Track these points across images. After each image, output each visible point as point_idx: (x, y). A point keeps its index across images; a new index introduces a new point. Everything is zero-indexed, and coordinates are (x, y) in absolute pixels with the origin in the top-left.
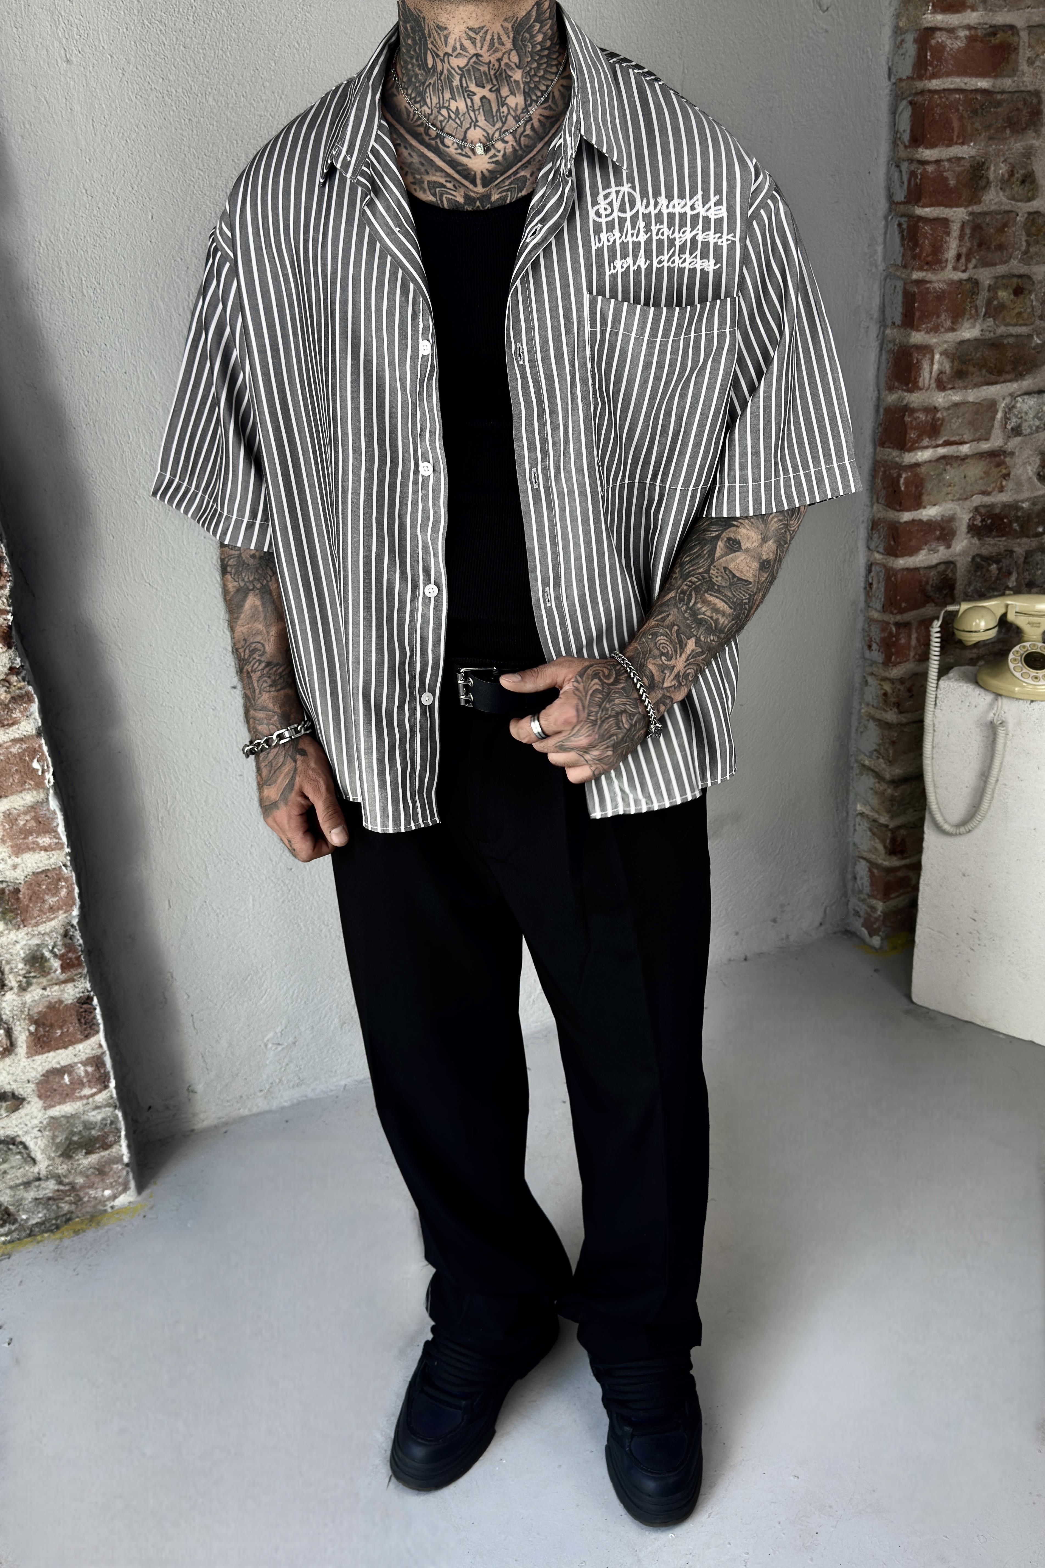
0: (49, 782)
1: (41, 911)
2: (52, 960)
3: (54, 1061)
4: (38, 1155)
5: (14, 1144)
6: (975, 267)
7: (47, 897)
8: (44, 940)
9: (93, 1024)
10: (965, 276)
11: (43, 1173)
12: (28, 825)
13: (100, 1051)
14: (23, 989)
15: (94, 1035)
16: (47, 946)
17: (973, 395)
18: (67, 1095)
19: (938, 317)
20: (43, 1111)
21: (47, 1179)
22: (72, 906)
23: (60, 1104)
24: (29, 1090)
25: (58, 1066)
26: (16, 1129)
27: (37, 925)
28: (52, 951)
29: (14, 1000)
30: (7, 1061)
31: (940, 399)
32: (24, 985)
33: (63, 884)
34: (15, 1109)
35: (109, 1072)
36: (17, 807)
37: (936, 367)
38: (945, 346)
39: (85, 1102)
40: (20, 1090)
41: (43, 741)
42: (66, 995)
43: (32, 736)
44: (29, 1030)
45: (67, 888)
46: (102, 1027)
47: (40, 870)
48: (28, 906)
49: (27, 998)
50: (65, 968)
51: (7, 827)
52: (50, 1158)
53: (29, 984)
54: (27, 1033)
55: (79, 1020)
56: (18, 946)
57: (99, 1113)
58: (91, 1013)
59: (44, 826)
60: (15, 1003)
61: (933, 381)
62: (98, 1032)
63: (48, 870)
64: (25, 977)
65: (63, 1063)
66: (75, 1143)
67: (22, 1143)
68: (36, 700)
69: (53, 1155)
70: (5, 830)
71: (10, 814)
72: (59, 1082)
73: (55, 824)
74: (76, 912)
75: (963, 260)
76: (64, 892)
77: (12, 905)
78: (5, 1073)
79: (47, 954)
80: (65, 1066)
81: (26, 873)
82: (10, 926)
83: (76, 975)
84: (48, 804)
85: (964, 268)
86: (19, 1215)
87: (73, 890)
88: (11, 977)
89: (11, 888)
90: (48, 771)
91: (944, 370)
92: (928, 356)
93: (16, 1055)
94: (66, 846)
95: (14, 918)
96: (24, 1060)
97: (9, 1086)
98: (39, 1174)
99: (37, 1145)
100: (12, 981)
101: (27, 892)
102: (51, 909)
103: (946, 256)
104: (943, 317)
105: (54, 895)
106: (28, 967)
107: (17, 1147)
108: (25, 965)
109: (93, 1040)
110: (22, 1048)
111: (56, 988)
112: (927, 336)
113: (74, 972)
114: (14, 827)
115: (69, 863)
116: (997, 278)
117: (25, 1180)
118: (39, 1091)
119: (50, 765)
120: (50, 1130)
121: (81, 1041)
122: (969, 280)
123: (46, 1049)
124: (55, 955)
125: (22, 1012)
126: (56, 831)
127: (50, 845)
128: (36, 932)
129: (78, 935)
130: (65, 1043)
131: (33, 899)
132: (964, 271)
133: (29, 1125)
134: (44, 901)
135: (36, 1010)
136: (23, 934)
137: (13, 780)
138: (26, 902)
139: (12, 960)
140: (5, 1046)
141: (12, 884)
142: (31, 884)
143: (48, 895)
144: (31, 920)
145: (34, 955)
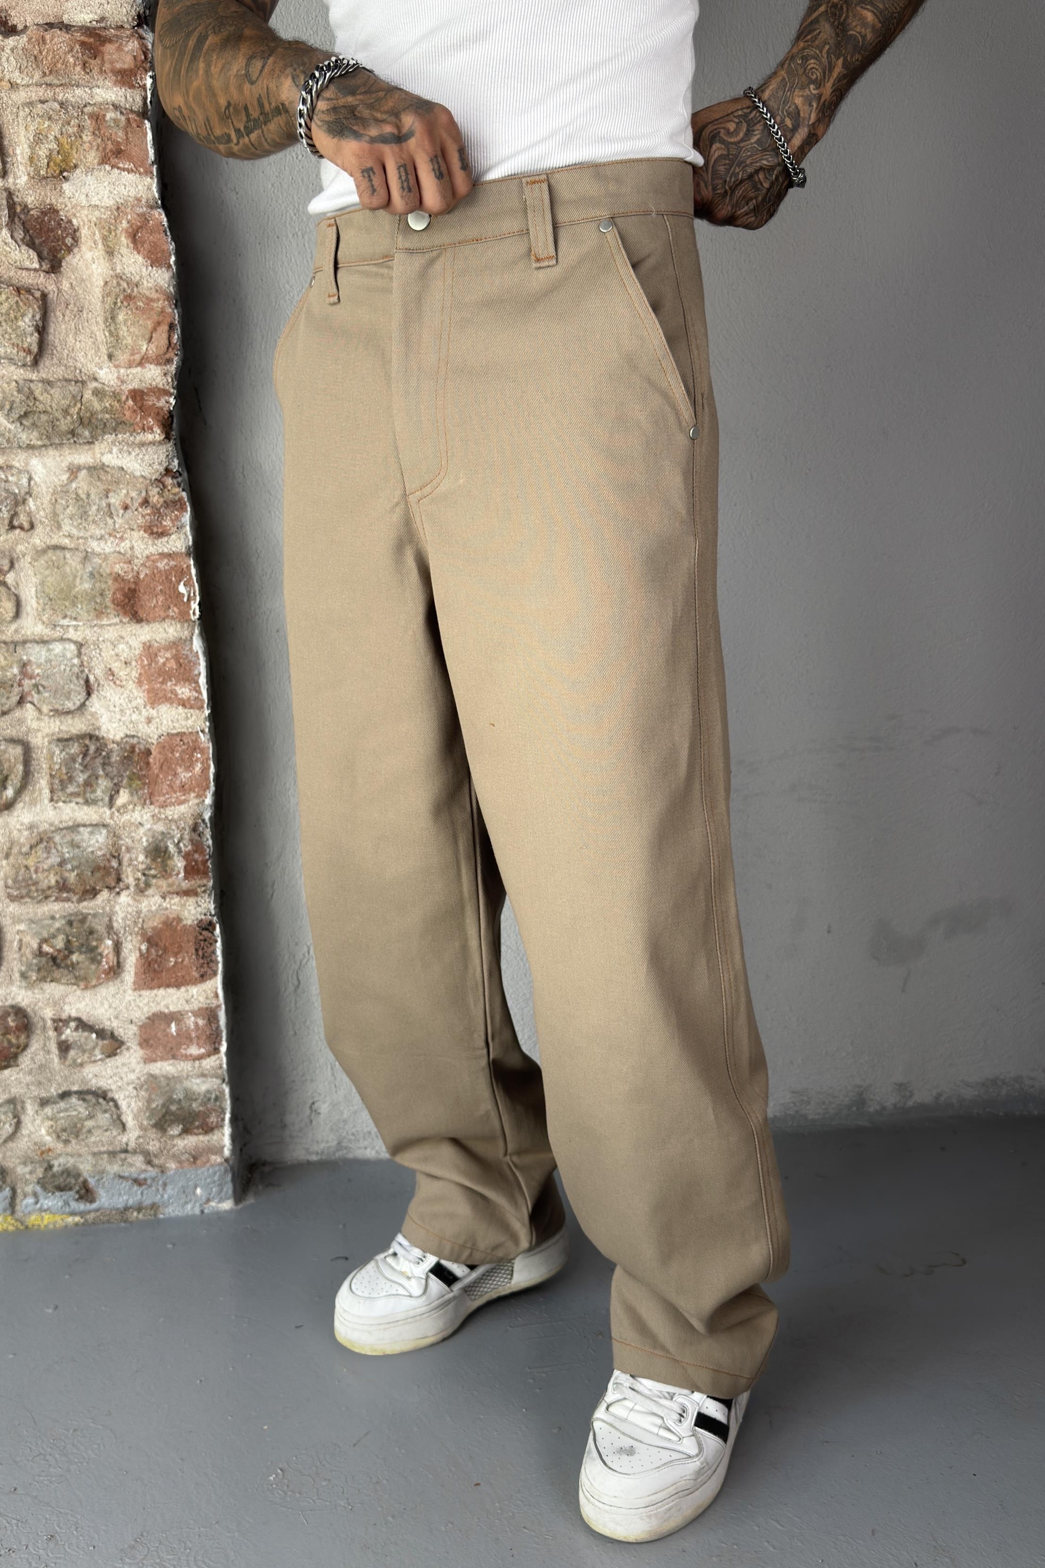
0: (194, 614)
1: (171, 786)
2: (176, 857)
3: (163, 1002)
4: (130, 1121)
5: (105, 1099)
8: (171, 829)
9: (211, 962)
11: (132, 1144)
12: (168, 665)
13: (215, 1002)
14: (140, 890)
15: (210, 977)
16: (173, 837)
18: (171, 1049)
20: (143, 1064)
21: (135, 1153)
22: (205, 791)
23: (163, 1059)
24: (131, 1033)
25: (167, 1010)
26: (110, 1081)
27: (165, 805)
28: (177, 846)
29: (129, 903)
30: (111, 987)
32: (142, 885)
33: (199, 756)
34: (112, 1053)
35: (221, 1032)
36: (158, 639)
39: (190, 1065)
40: (121, 1030)
41: (192, 563)
42: (186, 913)
43: (181, 553)
44: (140, 950)
45: (202, 763)
46: (221, 967)
47: (175, 731)
48: (158, 776)
49: (143, 904)
50: (189, 872)
51: (146, 663)
52: (141, 1127)
53: (148, 885)
54: (138, 954)
55: (197, 951)
56: (142, 831)
57: (204, 1082)
58: (210, 945)
59: (184, 671)
60: (130, 909)
62: (215, 974)
63: (184, 733)
64: (144, 874)
65: (172, 1008)
66: (173, 1113)
67: (114, 1101)
68: (190, 510)
69: (145, 1123)
70: (143, 667)
71: (150, 646)
72: (164, 1031)
73: (196, 672)
74: (209, 801)
76: (198, 768)
77: (141, 769)
79: (172, 848)
80: (174, 1013)
81: (160, 731)
82: (135, 798)
83: (200, 887)
84: (191, 644)
87: (209, 767)
88: (129, 870)
89: (142, 747)
90: (195, 600)
93: (122, 980)
94: (206, 706)
95: (140, 789)
96: (130, 991)
97: (108, 1022)
98: (127, 1144)
99: (129, 1106)
100: (129, 878)
101: (158, 756)
102: (182, 788)
105: (187, 769)
106: (148, 862)
107: (108, 1103)
108: (146, 857)
109: (209, 985)
110: (130, 971)
111: (177, 899)
113: (199, 883)
114: (153, 665)
115: (207, 730)
117: (110, 1147)
118: (141, 1036)
119: (197, 593)
120: (147, 1090)
121: (195, 982)
123: (156, 982)
124: (181, 852)
125: (135, 923)
126: (197, 682)
127: (189, 700)
128: (163, 816)
129: (208, 832)
130: (178, 980)
131: (165, 768)
133: (126, 1079)
134: (175, 774)
135: (150, 920)
136: (148, 815)
137: (157, 602)
138: (155, 769)
139: (133, 848)
140: (111, 964)
141: (144, 742)
142: (164, 747)
143: (181, 766)
144: (159, 796)
145: (157, 845)
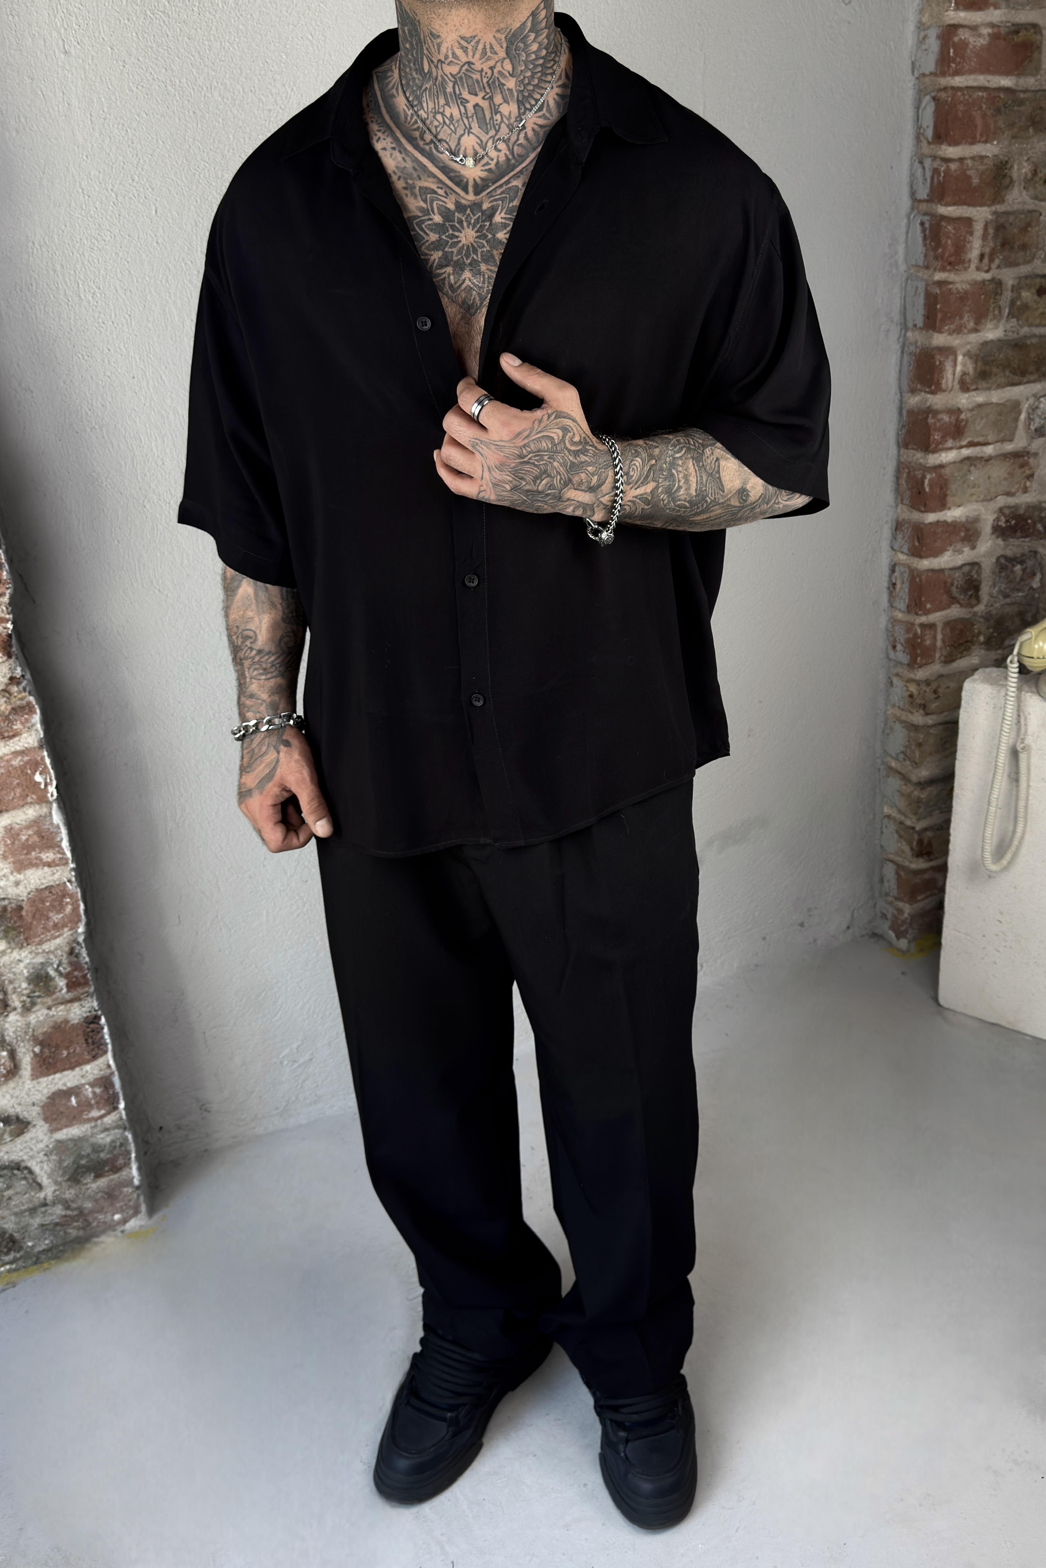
0: (52, 795)
1: (45, 928)
2: (57, 979)
3: (61, 1083)
4: (45, 1181)
5: (18, 1169)
6: (999, 267)
7: (51, 914)
8: (49, 958)
9: (101, 1044)
10: (988, 276)
11: (50, 1197)
12: (31, 840)
13: (108, 1071)
14: (27, 1009)
15: (102, 1055)
16: (52, 964)
17: (997, 396)
18: (75, 1117)
19: (961, 318)
20: (49, 1134)
21: (54, 1204)
22: (77, 923)
23: (66, 1126)
24: (34, 1113)
25: (65, 1088)
26: (21, 1154)
27: (41, 943)
28: (57, 970)
29: (18, 1021)
30: (11, 1084)
31: (964, 400)
32: (28, 1005)
33: (68, 900)
34: (21, 1133)
35: (118, 1093)
36: (18, 822)
37: (959, 368)
38: (968, 347)
39: (93, 1124)
40: (25, 1113)
41: (45, 753)
42: (72, 1015)
43: (34, 748)
44: (34, 1052)
45: (72, 904)
46: (110, 1047)
47: (43, 886)
48: (31, 923)
49: (31, 1018)
50: (70, 986)
51: (9, 842)
52: (56, 1183)
53: (33, 1004)
54: (32, 1054)
55: (86, 1040)
56: (22, 965)
57: (108, 1135)
58: (99, 1032)
59: (47, 840)
60: (19, 1024)
61: (956, 383)
62: (106, 1052)
63: (52, 886)
64: (29, 997)
65: (69, 1085)
66: (83, 1166)
67: (26, 1168)
68: (38, 711)
69: (59, 1179)
70: (6, 845)
71: (12, 828)
72: (65, 1105)
73: (59, 839)
74: (81, 929)
75: (986, 260)
76: (69, 908)
77: (15, 922)
78: (8, 1097)
79: (52, 973)
80: (72, 1088)
81: (29, 890)
82: (13, 945)
83: (82, 994)
84: (51, 819)
85: (986, 268)
86: (25, 1243)
87: (79, 906)
88: (14, 997)
89: (13, 905)
90: (51, 784)
91: (967, 371)
92: (951, 358)
93: (20, 1077)
94: (70, 862)
95: (17, 937)
96: (29, 1082)
97: (13, 1110)
98: (45, 1199)
99: (42, 1170)
100: (15, 1001)
101: (30, 909)
102: (56, 926)
103: (969, 256)
104: (966, 318)
105: (59, 912)
106: (31, 987)
107: (22, 1172)
108: (29, 984)
109: (101, 1061)
110: (26, 1068)
111: (62, 1007)
112: (949, 337)
113: (81, 991)
114: (16, 842)
115: (73, 879)
116: (1020, 278)
117: (30, 1206)
118: (44, 1113)
119: (53, 778)
120: (56, 1154)
121: (88, 1062)
122: (992, 280)
123: (52, 1070)
124: (61, 974)
125: (26, 1033)
126: (60, 846)
127: (54, 861)
128: (40, 951)
129: (84, 953)
130: (72, 1064)
131: (37, 916)
132: (987, 271)
133: (35, 1149)
134: (48, 918)
135: (40, 1031)
136: (26, 952)
137: (15, 794)
138: (29, 919)
139: (15, 980)
140: (9, 1069)
141: (15, 901)
142: (34, 901)
143: (52, 911)
144: (35, 938)
145: (38, 974)
